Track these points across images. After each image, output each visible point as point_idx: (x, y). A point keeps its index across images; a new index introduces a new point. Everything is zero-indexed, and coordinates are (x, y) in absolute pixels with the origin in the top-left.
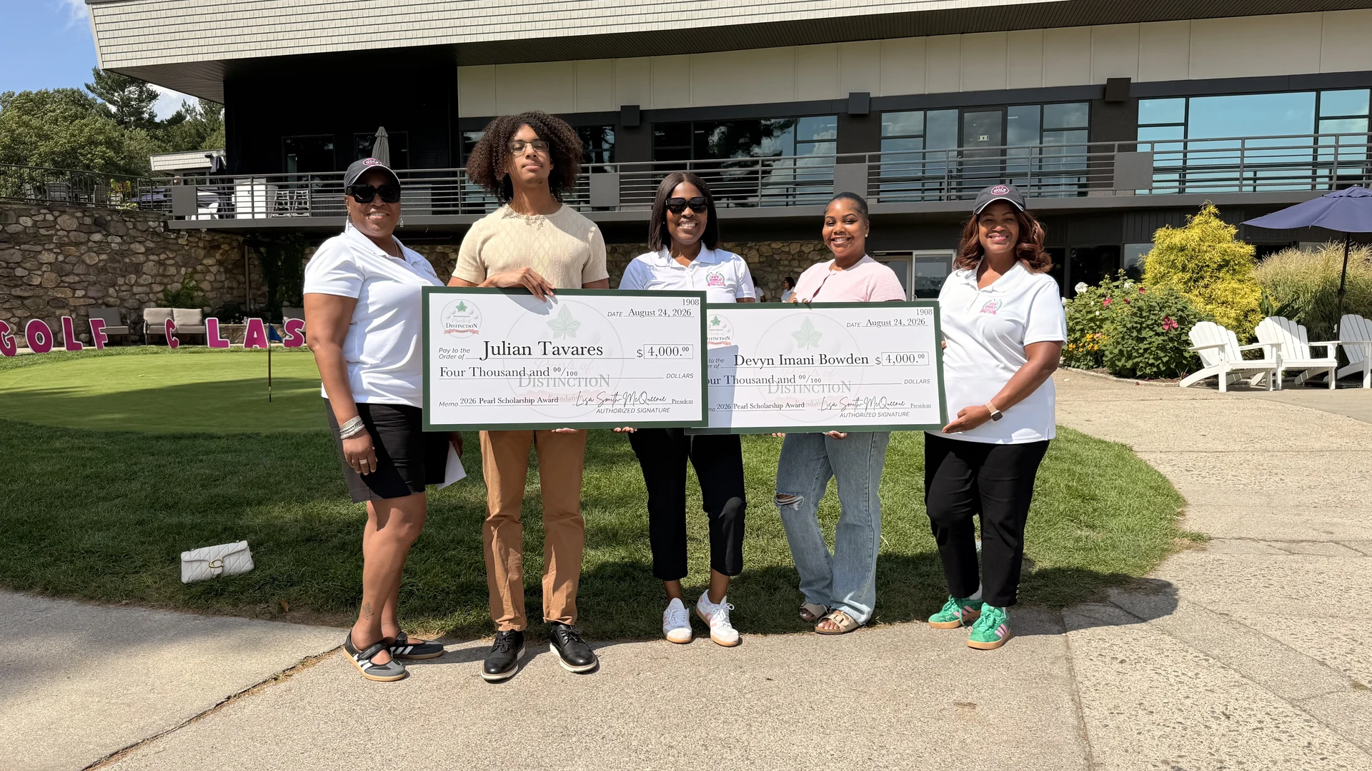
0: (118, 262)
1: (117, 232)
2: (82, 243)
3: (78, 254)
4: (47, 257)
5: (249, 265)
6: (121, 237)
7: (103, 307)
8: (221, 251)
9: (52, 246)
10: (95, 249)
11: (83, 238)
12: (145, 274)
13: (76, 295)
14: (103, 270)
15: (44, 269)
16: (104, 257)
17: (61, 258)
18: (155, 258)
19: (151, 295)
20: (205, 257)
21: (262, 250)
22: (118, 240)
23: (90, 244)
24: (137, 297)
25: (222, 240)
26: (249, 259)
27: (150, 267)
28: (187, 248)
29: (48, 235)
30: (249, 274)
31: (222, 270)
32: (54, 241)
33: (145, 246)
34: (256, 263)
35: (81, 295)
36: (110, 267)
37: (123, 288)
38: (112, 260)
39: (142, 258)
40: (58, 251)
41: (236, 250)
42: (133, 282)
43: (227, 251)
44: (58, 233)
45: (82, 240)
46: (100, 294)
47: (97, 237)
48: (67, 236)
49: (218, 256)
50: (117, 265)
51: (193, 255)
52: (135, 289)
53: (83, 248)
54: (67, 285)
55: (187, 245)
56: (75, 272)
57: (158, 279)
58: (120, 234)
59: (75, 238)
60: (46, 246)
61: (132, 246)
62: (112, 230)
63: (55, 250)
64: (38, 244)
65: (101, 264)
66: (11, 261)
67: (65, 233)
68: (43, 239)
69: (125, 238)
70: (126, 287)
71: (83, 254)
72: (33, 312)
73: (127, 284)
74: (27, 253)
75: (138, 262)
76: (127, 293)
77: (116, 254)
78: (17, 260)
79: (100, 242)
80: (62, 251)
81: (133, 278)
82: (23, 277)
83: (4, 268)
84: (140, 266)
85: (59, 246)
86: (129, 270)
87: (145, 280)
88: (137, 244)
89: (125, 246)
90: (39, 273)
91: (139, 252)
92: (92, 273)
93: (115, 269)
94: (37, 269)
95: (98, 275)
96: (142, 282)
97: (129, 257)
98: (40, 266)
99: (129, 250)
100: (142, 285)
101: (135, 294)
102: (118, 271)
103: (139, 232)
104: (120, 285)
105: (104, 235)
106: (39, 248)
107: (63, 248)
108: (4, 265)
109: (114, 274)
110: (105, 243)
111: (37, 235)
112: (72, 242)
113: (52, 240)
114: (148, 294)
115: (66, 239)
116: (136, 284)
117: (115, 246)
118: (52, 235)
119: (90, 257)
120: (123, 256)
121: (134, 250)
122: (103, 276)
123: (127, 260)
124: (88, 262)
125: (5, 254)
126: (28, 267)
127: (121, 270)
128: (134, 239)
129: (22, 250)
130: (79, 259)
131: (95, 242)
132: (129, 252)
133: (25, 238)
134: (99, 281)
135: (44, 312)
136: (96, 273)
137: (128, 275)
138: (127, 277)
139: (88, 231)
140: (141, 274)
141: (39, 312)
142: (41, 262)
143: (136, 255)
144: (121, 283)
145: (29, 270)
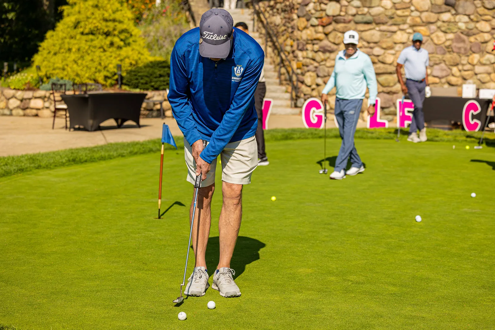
0: (463, 41)
1: (465, 11)
2: (432, 23)
3: (428, 33)
4: (400, 37)
6: (469, 16)
7: (446, 86)
9: (405, 27)
10: (443, 29)
11: (433, 17)
12: (488, 53)
14: (449, 49)
15: (397, 49)
16: (451, 36)
19: (493, 75)
22: (466, 19)
23: (439, 23)
24: (479, 76)
29: (404, 16)
33: (491, 25)
36: (455, 47)
37: (466, 68)
38: (459, 39)
39: (487, 37)
40: (410, 31)
42: (475, 62)
44: (413, 14)
45: (432, 20)
46: (444, 73)
47: (446, 16)
48: (420, 17)
50: (461, 45)
52: (478, 69)
53: (433, 27)
58: (467, 13)
59: (426, 18)
60: (402, 27)
61: (478, 25)
62: (460, 10)
63: (408, 31)
64: (395, 25)
65: (448, 43)
66: (370, 41)
67: (418, 14)
68: (398, 20)
69: (472, 17)
70: (468, 67)
71: (432, 33)
72: (385, 89)
73: (470, 64)
74: (385, 33)
75: (483, 41)
76: (469, 72)
77: (462, 33)
78: (376, 40)
79: (449, 22)
80: (414, 31)
81: (476, 58)
82: (378, 56)
83: (366, 47)
84: (484, 45)
85: (412, 26)
86: (473, 49)
87: (488, 60)
88: (483, 23)
89: (472, 25)
90: (392, 52)
91: (485, 30)
92: (438, 52)
93: (460, 48)
94: (391, 48)
95: (444, 54)
96: (484, 62)
97: (474, 36)
98: (394, 45)
99: (475, 29)
100: (484, 65)
101: (476, 74)
102: (463, 51)
103: (486, 11)
104: (463, 65)
105: (453, 15)
106: (394, 28)
107: (415, 28)
108: (365, 44)
109: (458, 53)
110: (453, 22)
111: (395, 16)
112: (423, 22)
113: (406, 20)
114: (489, 74)
115: (418, 20)
116: (479, 64)
117: (462, 26)
118: (407, 16)
119: (438, 37)
120: (468, 35)
121: (479, 28)
122: (448, 56)
123: (472, 39)
124: (436, 41)
125: (367, 35)
126: (384, 46)
127: (465, 49)
128: (480, 18)
129: (380, 31)
130: (428, 38)
131: (444, 22)
132: (475, 31)
133: (385, 19)
134: (444, 61)
135: (394, 89)
136: (442, 52)
137: (471, 54)
138: (471, 57)
139: (439, 11)
140: (485, 53)
141: (389, 89)
142: (396, 41)
143: (482, 34)
144: (464, 62)
145: (385, 49)
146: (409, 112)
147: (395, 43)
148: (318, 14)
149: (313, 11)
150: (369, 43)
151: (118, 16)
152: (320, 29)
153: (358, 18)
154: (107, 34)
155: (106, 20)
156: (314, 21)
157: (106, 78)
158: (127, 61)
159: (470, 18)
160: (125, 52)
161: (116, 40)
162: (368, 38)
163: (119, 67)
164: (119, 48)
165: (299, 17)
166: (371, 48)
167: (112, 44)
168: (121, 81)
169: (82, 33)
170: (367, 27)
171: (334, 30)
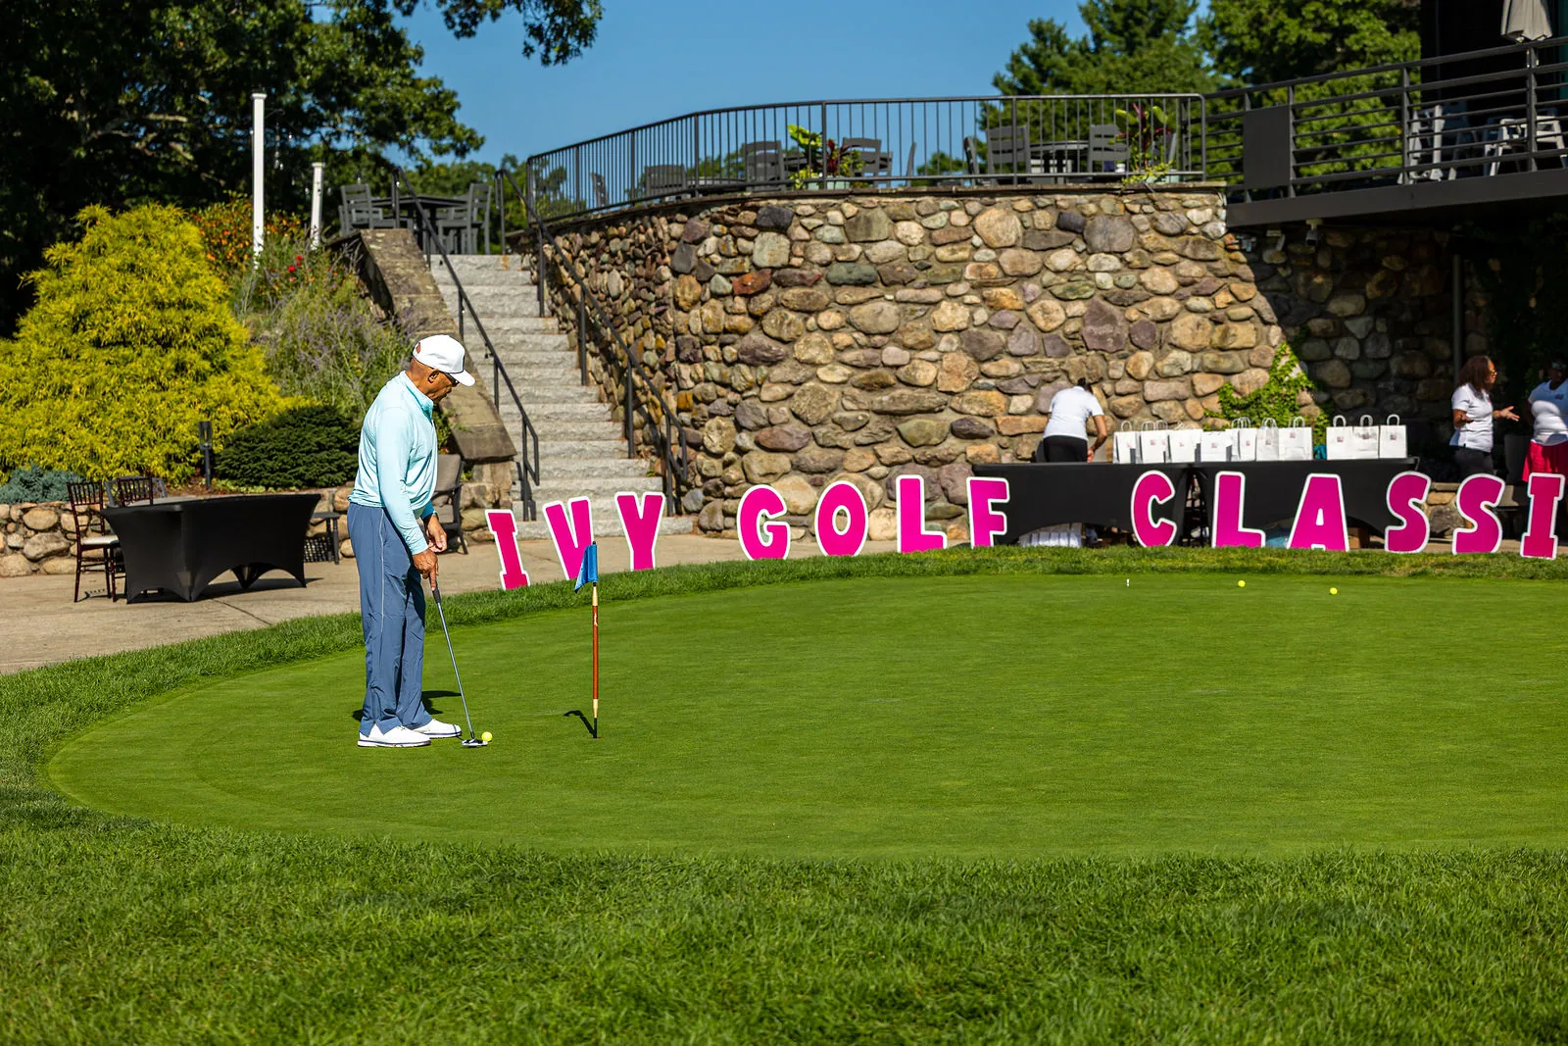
0: (1112, 320)
1: (1110, 242)
2: (1029, 276)
3: (1019, 304)
4: (950, 315)
5: (1464, 308)
6: (1120, 254)
8: (1379, 276)
9: (961, 288)
10: (1058, 290)
11: (1029, 261)
12: (1175, 347)
13: (1012, 410)
14: (1076, 342)
15: (943, 346)
16: (1078, 308)
17: (981, 315)
18: (1203, 303)
19: (1190, 403)
20: (1333, 294)
21: (1495, 265)
22: (1113, 262)
23: (1047, 277)
24: (1156, 408)
25: (1382, 244)
26: (1464, 292)
27: (1184, 329)
28: (1282, 271)
29: (956, 262)
30: (1464, 335)
31: (1381, 327)
32: (967, 275)
33: (1177, 275)
34: (1481, 303)
35: (1023, 409)
36: (1091, 334)
37: (1121, 387)
38: (1098, 316)
39: (1169, 305)
40: (975, 299)
41: (1425, 272)
42: (1144, 370)
43: (1399, 275)
44: (978, 256)
45: (1029, 270)
47: (1063, 258)
48: (997, 262)
49: (1371, 289)
50: (1107, 329)
51: (1302, 291)
52: (1153, 390)
53: (1032, 287)
54: (991, 382)
55: (1284, 266)
56: (1013, 350)
57: (1210, 358)
58: (1116, 248)
59: (1013, 264)
60: (952, 289)
61: (1145, 277)
62: (1098, 240)
63: (968, 299)
64: (933, 285)
65: (1072, 327)
66: (874, 330)
67: (992, 254)
68: (943, 270)
69: (1129, 256)
70: (1127, 385)
71: (1031, 303)
72: (918, 453)
73: (1130, 376)
74: (910, 307)
75: (1159, 317)
76: (1131, 399)
77: (1105, 299)
78: (888, 326)
79: (1071, 272)
80: (984, 299)
81: (1145, 360)
82: (897, 367)
83: (861, 347)
84: (1165, 326)
85: (977, 287)
86: (1136, 339)
87: (1176, 364)
88: (1158, 270)
89: (1129, 278)
90: (932, 354)
91: (1163, 290)
92: (1050, 352)
93: (1102, 338)
94: (930, 345)
95: (1064, 355)
96: (1166, 370)
97: (1138, 305)
98: (935, 337)
99: (1138, 287)
100: (1168, 377)
101: (1148, 403)
102: (1110, 344)
103: (1163, 240)
104: (1115, 380)
105: (1079, 253)
106: (933, 294)
107: (986, 292)
108: (863, 339)
109: (1101, 352)
110: (1081, 272)
111: (932, 262)
112: (1006, 275)
113: (962, 273)
114: (1182, 400)
115: (993, 269)
116: (1153, 376)
117: (1104, 279)
118: (964, 261)
119: (1045, 311)
120: (1123, 304)
121: (1149, 286)
122: (1074, 359)
123: (1133, 313)
124: (1041, 324)
125: (863, 314)
126: (910, 342)
127: (1117, 340)
128: (1150, 258)
129: (898, 302)
130: (1022, 315)
131: (1057, 272)
132: (1137, 292)
133: (907, 272)
134: (1066, 372)
135: (941, 451)
136: (1059, 350)
137: (1133, 352)
138: (1132, 359)
139: (1044, 245)
140: (1166, 347)
141: (930, 452)
142: (939, 328)
143: (1155, 299)
144: (1117, 373)
145: (911, 348)
146: (995, 507)
147: (937, 332)
148: (729, 266)
149: (717, 258)
150: (868, 334)
151: (190, 291)
152: (740, 303)
153: (839, 271)
154: (165, 343)
155: (161, 306)
156: (723, 285)
157: (171, 459)
158: (225, 413)
159: (1122, 260)
160: (215, 387)
161: (191, 356)
162: (868, 323)
163: (204, 429)
164: (201, 377)
165: (676, 273)
166: (876, 347)
167: (180, 368)
168: (208, 466)
169: (97, 343)
170: (861, 294)
171: (778, 305)
